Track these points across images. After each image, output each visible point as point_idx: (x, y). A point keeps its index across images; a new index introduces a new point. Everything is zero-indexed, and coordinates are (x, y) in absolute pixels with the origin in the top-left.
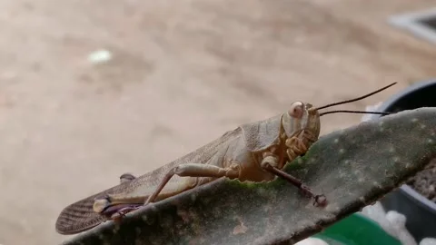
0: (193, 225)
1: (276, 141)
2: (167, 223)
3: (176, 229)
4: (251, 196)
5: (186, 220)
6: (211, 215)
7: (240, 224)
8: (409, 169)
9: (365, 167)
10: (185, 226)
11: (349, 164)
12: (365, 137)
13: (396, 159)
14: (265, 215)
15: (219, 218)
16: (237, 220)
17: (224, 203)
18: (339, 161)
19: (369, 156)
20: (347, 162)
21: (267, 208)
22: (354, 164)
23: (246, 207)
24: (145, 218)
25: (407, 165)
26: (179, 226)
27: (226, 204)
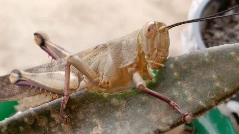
0: (63, 125)
1: (136, 59)
2: (43, 123)
3: (50, 127)
4: (107, 104)
5: (58, 121)
6: (76, 117)
7: (97, 125)
8: (227, 92)
9: (193, 88)
10: (57, 125)
11: (181, 85)
12: (194, 64)
13: (218, 84)
14: (117, 120)
15: (82, 120)
16: (95, 123)
17: (86, 108)
18: (173, 82)
19: (196, 80)
20: (179, 83)
21: (118, 114)
22: (184, 85)
23: (102, 113)
24: (26, 120)
25: (226, 90)
26: (52, 125)
27: (88, 110)
